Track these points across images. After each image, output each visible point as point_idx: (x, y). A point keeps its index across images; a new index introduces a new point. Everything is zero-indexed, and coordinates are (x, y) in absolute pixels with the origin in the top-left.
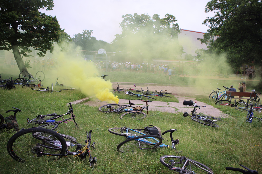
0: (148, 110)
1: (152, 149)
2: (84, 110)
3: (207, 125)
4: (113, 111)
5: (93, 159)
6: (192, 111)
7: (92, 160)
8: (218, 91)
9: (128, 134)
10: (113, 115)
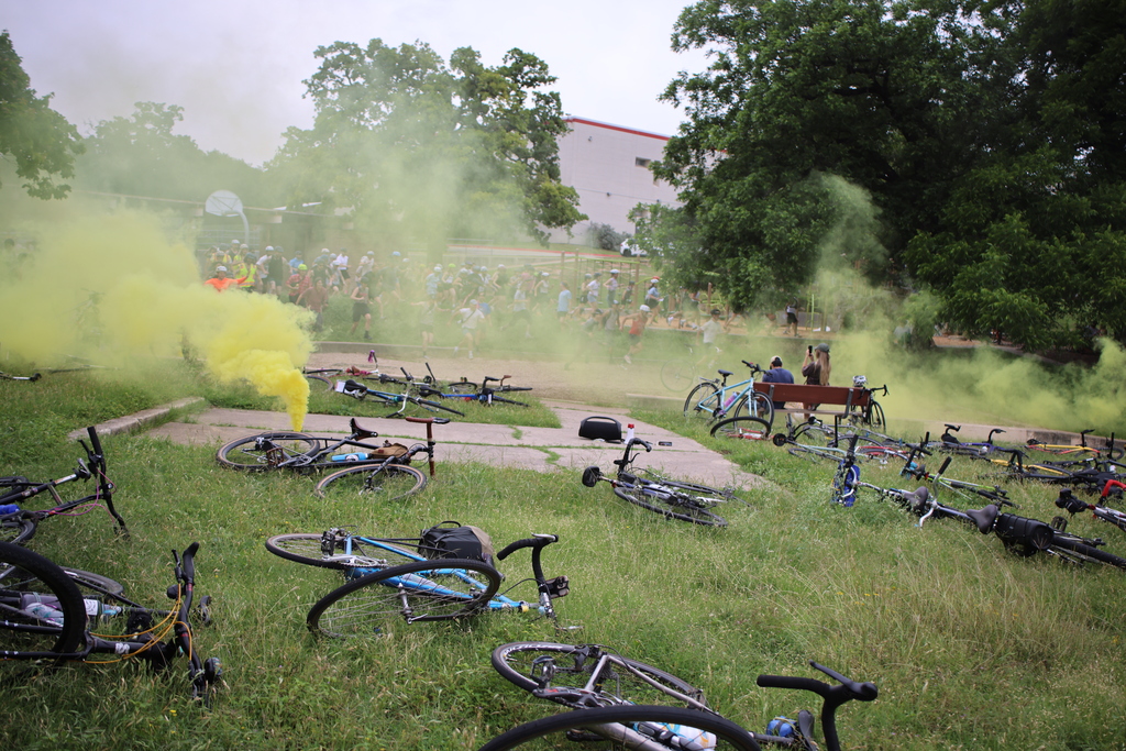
0: (433, 459)
1: (458, 620)
2: (153, 461)
3: (679, 518)
4: (281, 464)
5: (207, 665)
6: (616, 462)
7: (202, 671)
8: (721, 378)
9: (355, 558)
10: (282, 482)
